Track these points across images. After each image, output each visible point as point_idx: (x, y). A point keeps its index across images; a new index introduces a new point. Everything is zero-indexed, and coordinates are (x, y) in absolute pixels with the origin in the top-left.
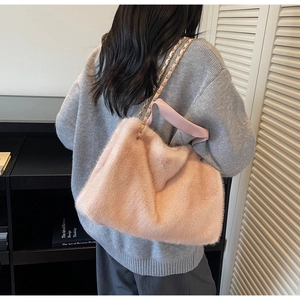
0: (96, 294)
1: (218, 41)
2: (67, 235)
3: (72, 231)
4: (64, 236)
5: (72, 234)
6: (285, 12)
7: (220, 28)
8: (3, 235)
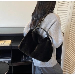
0: (32, 73)
1: (58, 13)
3: (26, 58)
8: (10, 59)
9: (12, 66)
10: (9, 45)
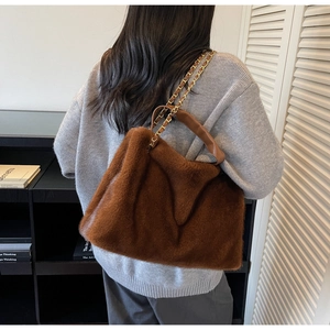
2: (89, 248)
4: (86, 249)
7: (251, 42)
8: (27, 246)
9: (32, 276)
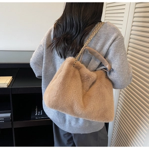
2: (38, 114)
4: (36, 114)
5: (40, 113)
6: (138, 6)
10: (6, 87)
